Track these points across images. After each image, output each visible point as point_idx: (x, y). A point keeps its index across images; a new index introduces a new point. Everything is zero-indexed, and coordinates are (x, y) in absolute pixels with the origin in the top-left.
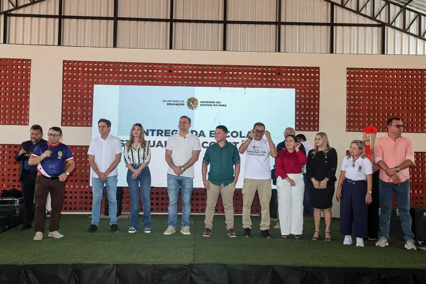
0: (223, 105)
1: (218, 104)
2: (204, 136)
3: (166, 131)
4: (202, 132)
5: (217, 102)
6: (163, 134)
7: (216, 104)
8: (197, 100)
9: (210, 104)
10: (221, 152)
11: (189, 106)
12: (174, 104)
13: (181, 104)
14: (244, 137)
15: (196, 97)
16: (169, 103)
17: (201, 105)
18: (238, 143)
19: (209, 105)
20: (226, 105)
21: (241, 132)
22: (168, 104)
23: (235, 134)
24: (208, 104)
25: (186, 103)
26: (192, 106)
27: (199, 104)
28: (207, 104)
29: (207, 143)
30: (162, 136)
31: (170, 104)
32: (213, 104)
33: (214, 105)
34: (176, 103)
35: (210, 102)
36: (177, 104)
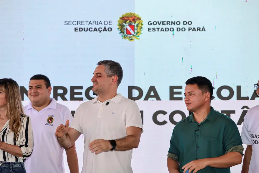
0: (199, 29)
1: (187, 26)
2: (158, 99)
3: (72, 88)
4: (152, 88)
5: (185, 23)
6: (68, 96)
7: (181, 26)
8: (139, 19)
9: (169, 26)
10: (198, 132)
11: (122, 32)
12: (89, 29)
13: (105, 29)
14: (247, 98)
15: (138, 13)
16: (79, 26)
17: (149, 30)
18: (233, 112)
19: (167, 30)
20: (204, 29)
21: (239, 88)
22: (76, 29)
23: (225, 93)
24: (164, 27)
25: (115, 26)
26: (128, 33)
27: (145, 26)
28: (161, 26)
29: (164, 113)
30: (64, 99)
31: (81, 30)
32: (175, 27)
33: (178, 30)
34: (94, 26)
35: (168, 23)
36: (95, 29)
